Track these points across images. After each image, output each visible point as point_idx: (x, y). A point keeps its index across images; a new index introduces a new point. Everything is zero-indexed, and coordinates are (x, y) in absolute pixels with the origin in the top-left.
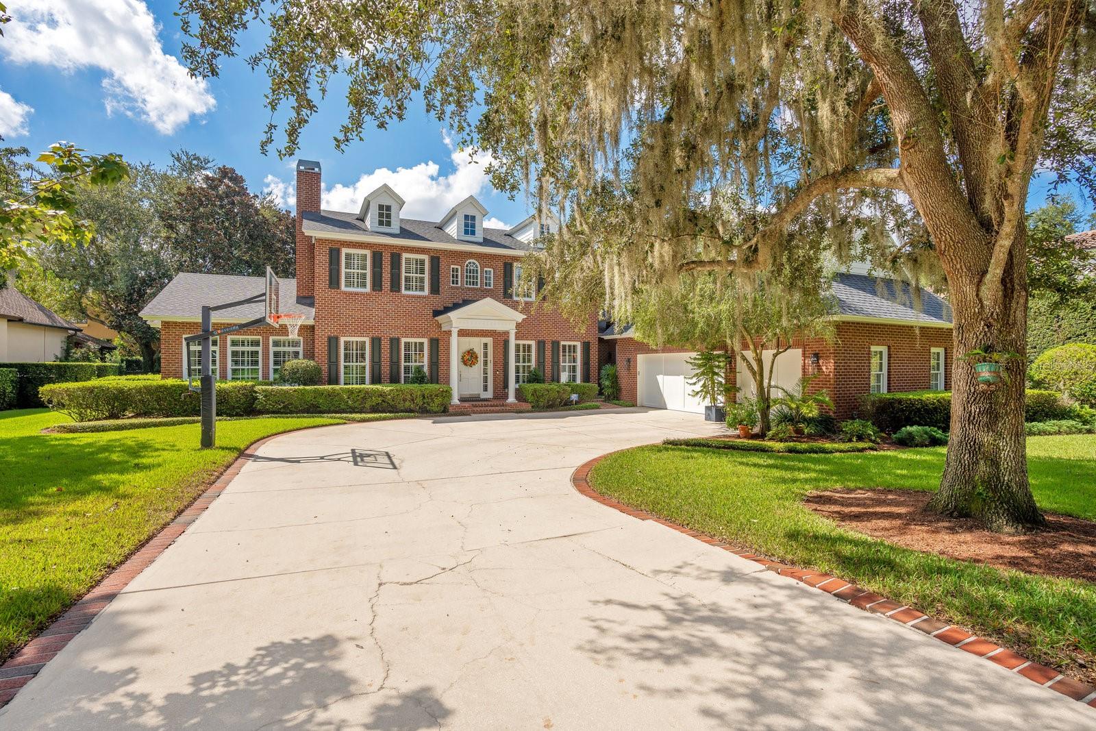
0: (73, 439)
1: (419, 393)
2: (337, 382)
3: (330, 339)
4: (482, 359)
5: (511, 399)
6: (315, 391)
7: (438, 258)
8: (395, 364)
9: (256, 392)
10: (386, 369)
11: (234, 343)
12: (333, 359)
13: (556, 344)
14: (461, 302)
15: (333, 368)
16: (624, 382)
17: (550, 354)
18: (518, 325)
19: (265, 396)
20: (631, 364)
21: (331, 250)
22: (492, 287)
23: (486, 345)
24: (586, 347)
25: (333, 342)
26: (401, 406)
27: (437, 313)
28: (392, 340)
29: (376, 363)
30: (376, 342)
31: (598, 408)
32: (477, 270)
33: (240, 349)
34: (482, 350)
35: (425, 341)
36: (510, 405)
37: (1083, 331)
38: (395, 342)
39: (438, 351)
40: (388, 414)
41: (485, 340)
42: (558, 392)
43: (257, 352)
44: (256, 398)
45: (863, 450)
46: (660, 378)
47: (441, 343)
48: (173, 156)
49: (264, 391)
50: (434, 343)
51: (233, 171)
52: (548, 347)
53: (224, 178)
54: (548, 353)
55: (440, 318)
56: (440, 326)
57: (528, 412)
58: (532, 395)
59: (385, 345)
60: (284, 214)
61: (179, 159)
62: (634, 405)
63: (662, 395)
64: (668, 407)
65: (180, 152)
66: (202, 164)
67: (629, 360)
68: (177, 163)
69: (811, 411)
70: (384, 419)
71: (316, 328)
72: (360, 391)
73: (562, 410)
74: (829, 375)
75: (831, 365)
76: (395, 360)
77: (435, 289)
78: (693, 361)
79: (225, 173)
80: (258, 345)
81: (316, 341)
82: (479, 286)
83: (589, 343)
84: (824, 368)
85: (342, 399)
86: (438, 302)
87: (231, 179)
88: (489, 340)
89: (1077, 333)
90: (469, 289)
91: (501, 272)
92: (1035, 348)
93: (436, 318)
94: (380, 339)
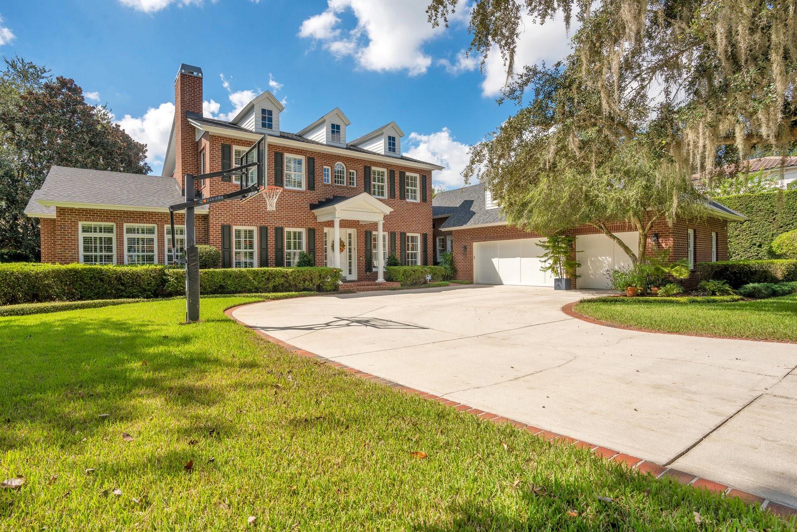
0: (15, 321)
1: (317, 273)
2: (230, 266)
3: (223, 227)
4: (348, 247)
5: (381, 279)
6: (224, 273)
7: (313, 159)
8: (279, 250)
9: (165, 275)
10: (272, 254)
11: (130, 231)
12: (227, 246)
13: (403, 235)
14: (332, 197)
15: (227, 253)
16: (460, 265)
17: (399, 243)
18: (386, 217)
19: (176, 279)
20: (467, 251)
21: (223, 146)
22: (355, 186)
23: (350, 235)
24: (425, 237)
25: (226, 230)
26: (301, 286)
27: (313, 207)
28: (276, 229)
29: (263, 250)
30: (263, 231)
31: (448, 285)
32: (343, 171)
33: (136, 236)
34: (348, 240)
35: (303, 231)
36: (380, 284)
37: (791, 222)
38: (279, 231)
39: (314, 240)
40: (293, 293)
41: (350, 231)
42: (422, 272)
43: (152, 240)
44: (167, 281)
45: (737, 300)
46: (495, 261)
47: (317, 233)
48: (7, 62)
49: (174, 273)
50: (311, 233)
51: (72, 81)
52: (398, 237)
53: (63, 87)
54: (398, 242)
55: (316, 212)
56: (315, 218)
57: (399, 289)
58: (403, 275)
59: (271, 234)
60: (113, 128)
61: (13, 66)
62: (472, 283)
63: (497, 274)
64: (504, 282)
65: (16, 59)
66: (38, 74)
67: (465, 247)
68: (12, 70)
69: (681, 274)
70: (292, 297)
71: (211, 217)
72: (265, 273)
73: (423, 288)
74: (669, 250)
75: (671, 242)
76: (279, 247)
77: (311, 186)
78: (541, 244)
79: (63, 83)
80: (153, 233)
81: (211, 229)
82: (345, 185)
83: (426, 234)
84: (664, 245)
85: (248, 280)
86: (314, 197)
87: (69, 89)
88: (353, 231)
89: (787, 223)
90: (338, 186)
91: (362, 173)
92: (757, 234)
93: (313, 211)
94: (267, 228)
